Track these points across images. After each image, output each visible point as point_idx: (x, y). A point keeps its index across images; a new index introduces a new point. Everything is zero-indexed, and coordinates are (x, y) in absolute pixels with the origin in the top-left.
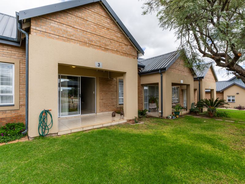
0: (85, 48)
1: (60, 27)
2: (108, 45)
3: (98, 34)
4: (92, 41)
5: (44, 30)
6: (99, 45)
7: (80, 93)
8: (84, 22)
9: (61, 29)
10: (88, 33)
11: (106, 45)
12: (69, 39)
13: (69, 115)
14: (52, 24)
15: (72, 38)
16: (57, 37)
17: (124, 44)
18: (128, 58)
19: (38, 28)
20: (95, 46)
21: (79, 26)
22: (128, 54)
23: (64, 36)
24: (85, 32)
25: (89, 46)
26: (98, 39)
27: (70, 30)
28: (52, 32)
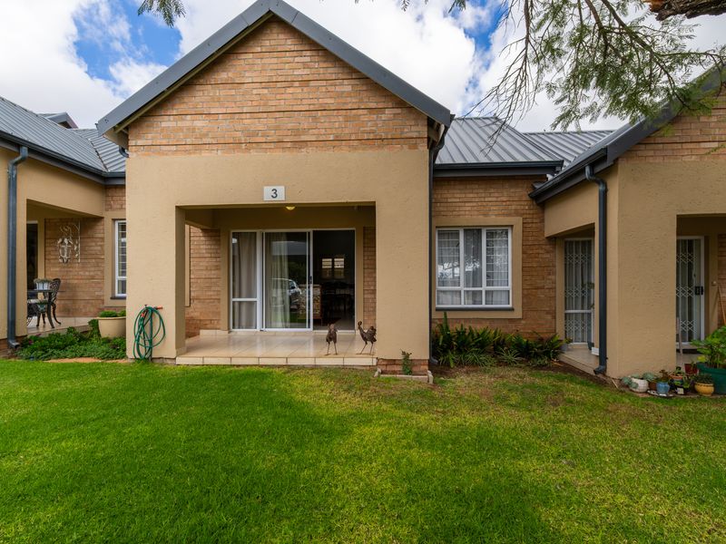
0: (239, 157)
1: (180, 124)
2: (305, 131)
3: (273, 109)
4: (255, 134)
5: (150, 142)
6: (274, 138)
7: (311, 275)
8: (233, 92)
9: (181, 129)
10: (244, 116)
11: (297, 132)
12: (197, 147)
13: (291, 327)
14: (164, 124)
15: (206, 140)
16: (174, 148)
17: (365, 112)
18: (385, 151)
19: (140, 143)
20: (264, 146)
21: (222, 106)
22: (383, 140)
23: (189, 141)
24: (237, 116)
25: (248, 150)
26: (272, 122)
27: (200, 123)
28: (164, 142)
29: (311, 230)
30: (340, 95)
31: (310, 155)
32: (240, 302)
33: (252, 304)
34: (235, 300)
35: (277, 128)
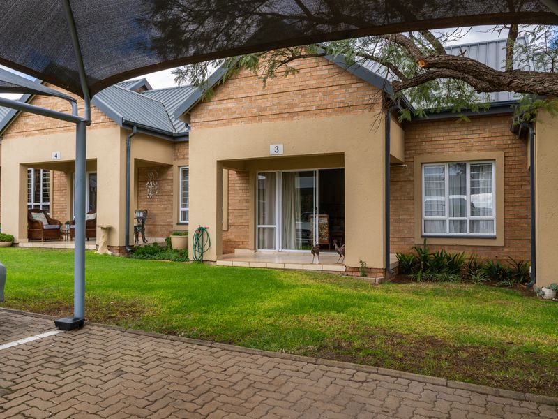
0: (254, 126)
1: (220, 106)
2: (296, 105)
3: (276, 91)
4: (265, 109)
5: (202, 120)
6: (277, 112)
7: (317, 206)
8: (251, 82)
9: (220, 110)
10: (258, 98)
11: (292, 106)
12: (230, 120)
14: (210, 107)
15: (235, 116)
16: (216, 122)
17: (337, 87)
18: (352, 115)
19: (197, 120)
20: (270, 117)
21: (245, 92)
22: (349, 107)
23: (225, 117)
24: (253, 98)
25: (260, 121)
26: (275, 100)
27: (232, 105)
28: (211, 119)
29: (317, 169)
30: (320, 77)
31: (301, 121)
32: (264, 228)
33: (272, 230)
34: (259, 226)
35: (279, 104)
